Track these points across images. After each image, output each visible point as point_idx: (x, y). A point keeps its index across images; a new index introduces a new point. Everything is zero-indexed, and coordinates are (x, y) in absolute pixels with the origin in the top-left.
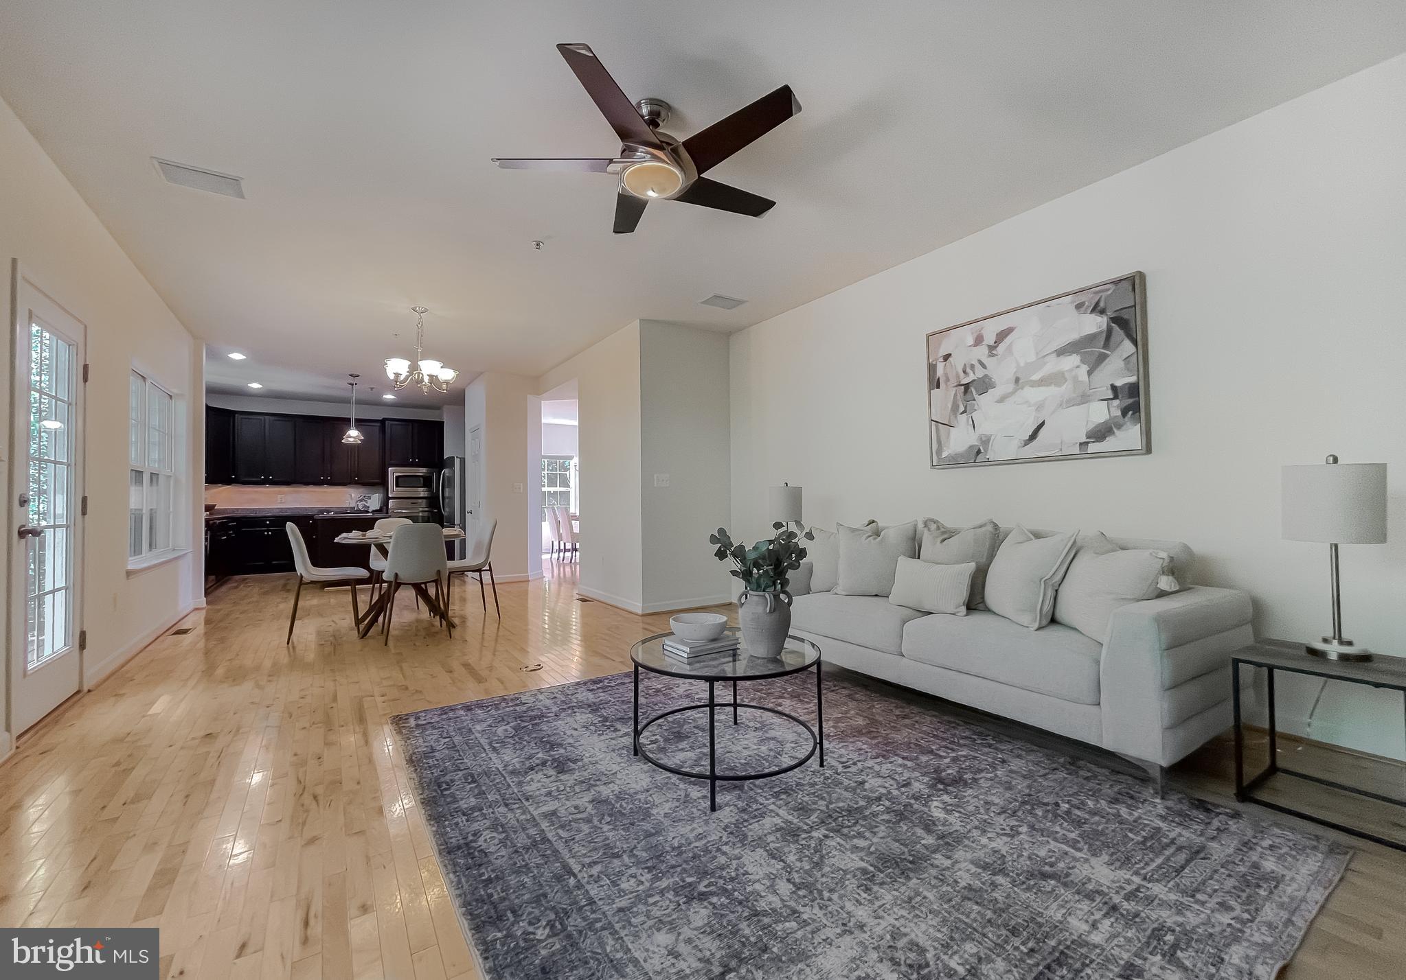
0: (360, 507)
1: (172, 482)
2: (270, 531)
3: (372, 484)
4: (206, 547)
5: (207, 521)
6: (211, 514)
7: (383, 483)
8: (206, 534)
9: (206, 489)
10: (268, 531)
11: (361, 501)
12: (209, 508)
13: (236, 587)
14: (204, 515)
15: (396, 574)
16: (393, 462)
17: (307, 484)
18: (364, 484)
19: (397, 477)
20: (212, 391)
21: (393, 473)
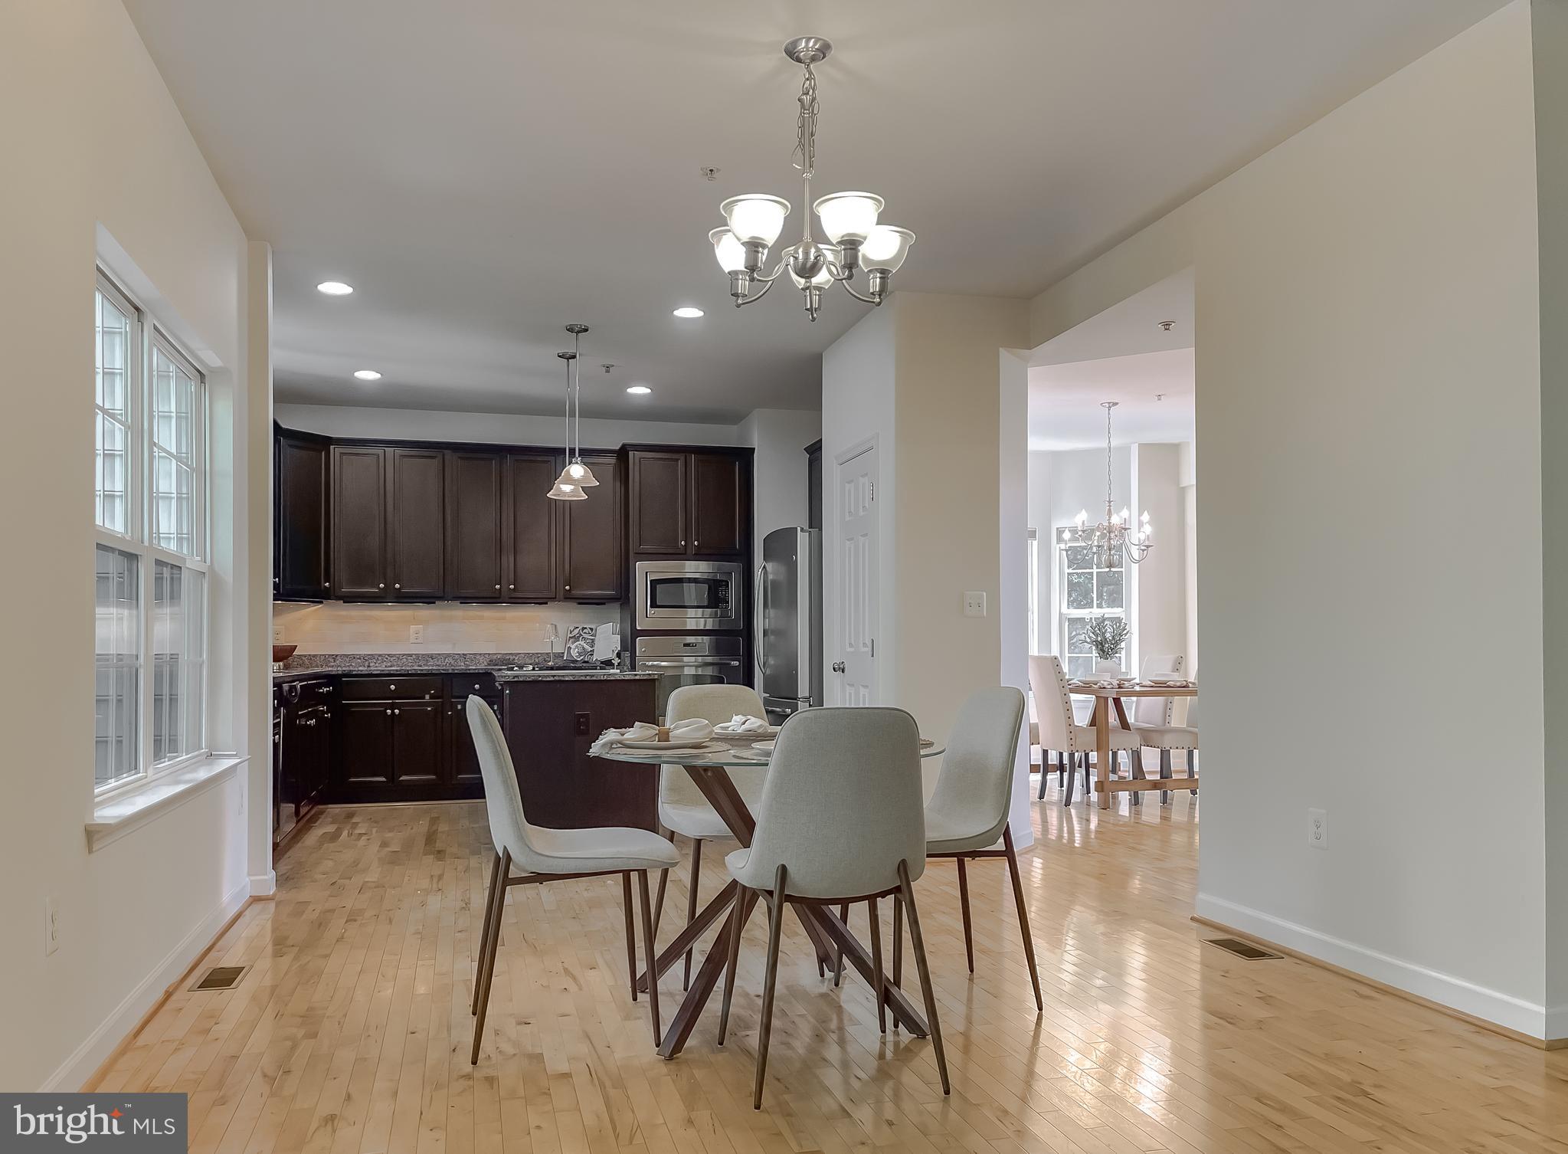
0: (574, 653)
1: (206, 586)
2: (398, 706)
3: (599, 602)
4: (276, 745)
5: (278, 684)
6: (286, 667)
7: (623, 597)
8: (276, 711)
9: (276, 612)
10: (393, 707)
11: (576, 639)
12: (282, 654)
13: (334, 837)
14: (272, 669)
15: (783, 870)
16: (644, 547)
17: (465, 600)
18: (584, 601)
19: (655, 583)
20: (287, 395)
21: (644, 571)
